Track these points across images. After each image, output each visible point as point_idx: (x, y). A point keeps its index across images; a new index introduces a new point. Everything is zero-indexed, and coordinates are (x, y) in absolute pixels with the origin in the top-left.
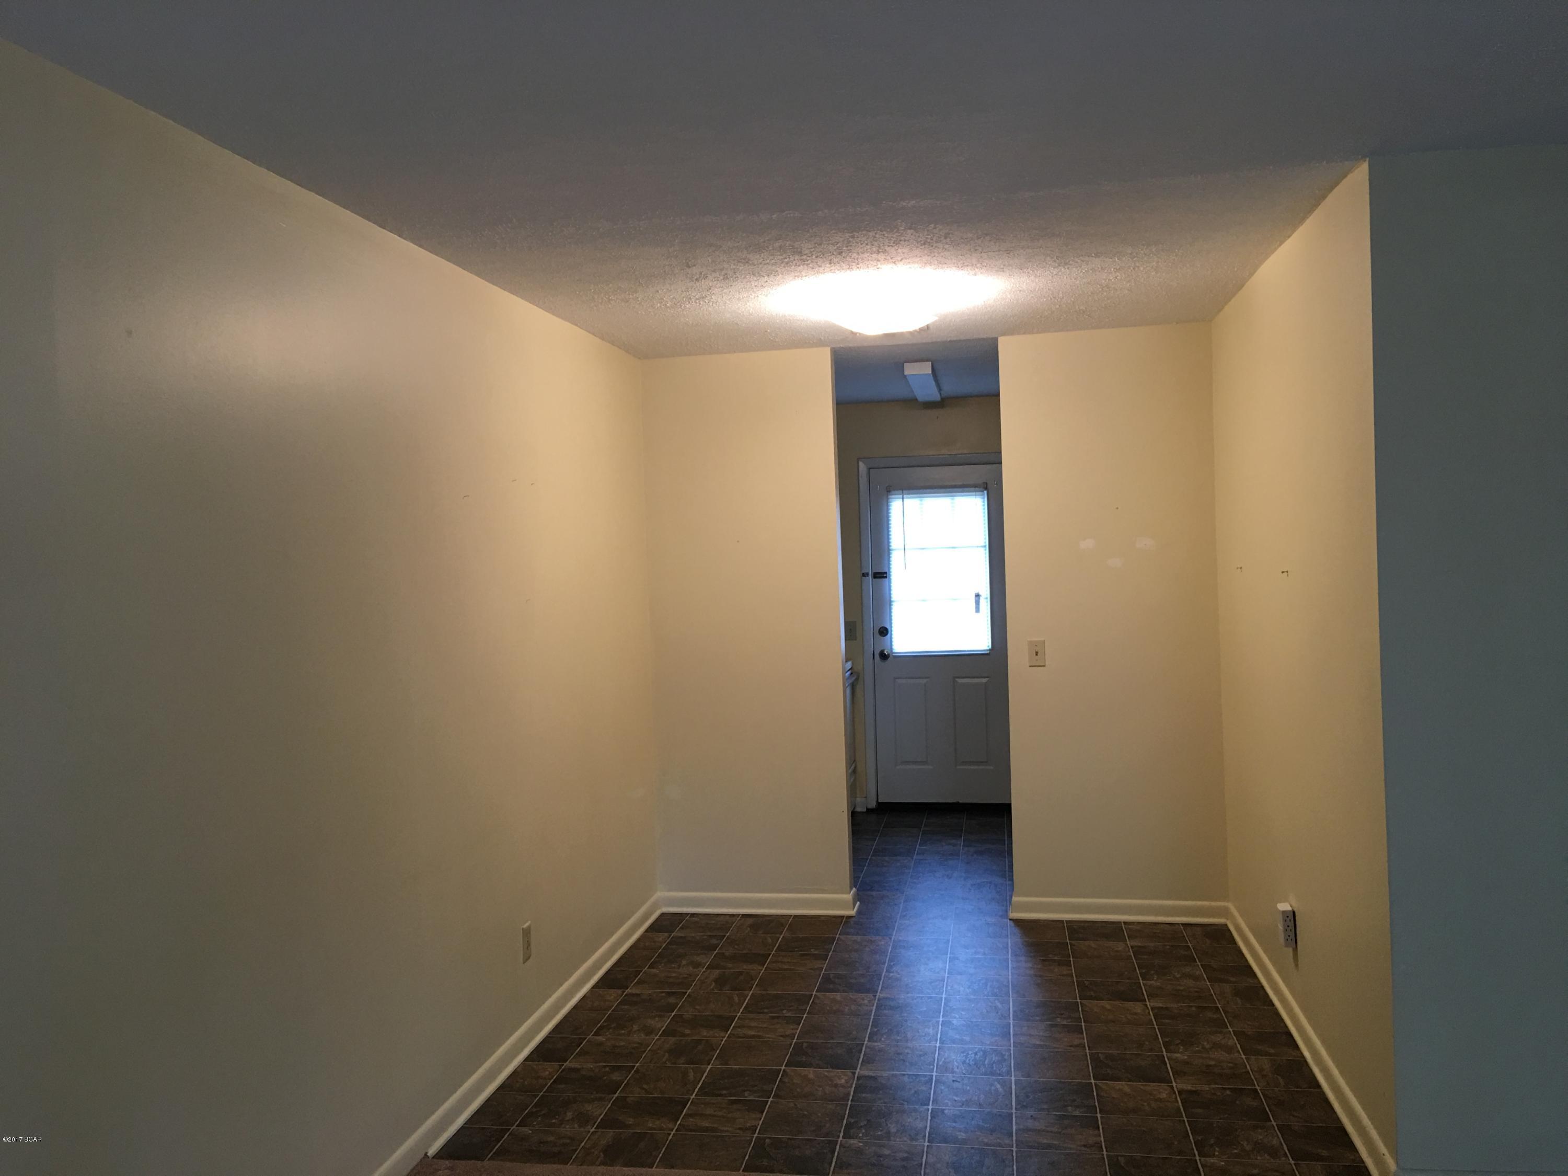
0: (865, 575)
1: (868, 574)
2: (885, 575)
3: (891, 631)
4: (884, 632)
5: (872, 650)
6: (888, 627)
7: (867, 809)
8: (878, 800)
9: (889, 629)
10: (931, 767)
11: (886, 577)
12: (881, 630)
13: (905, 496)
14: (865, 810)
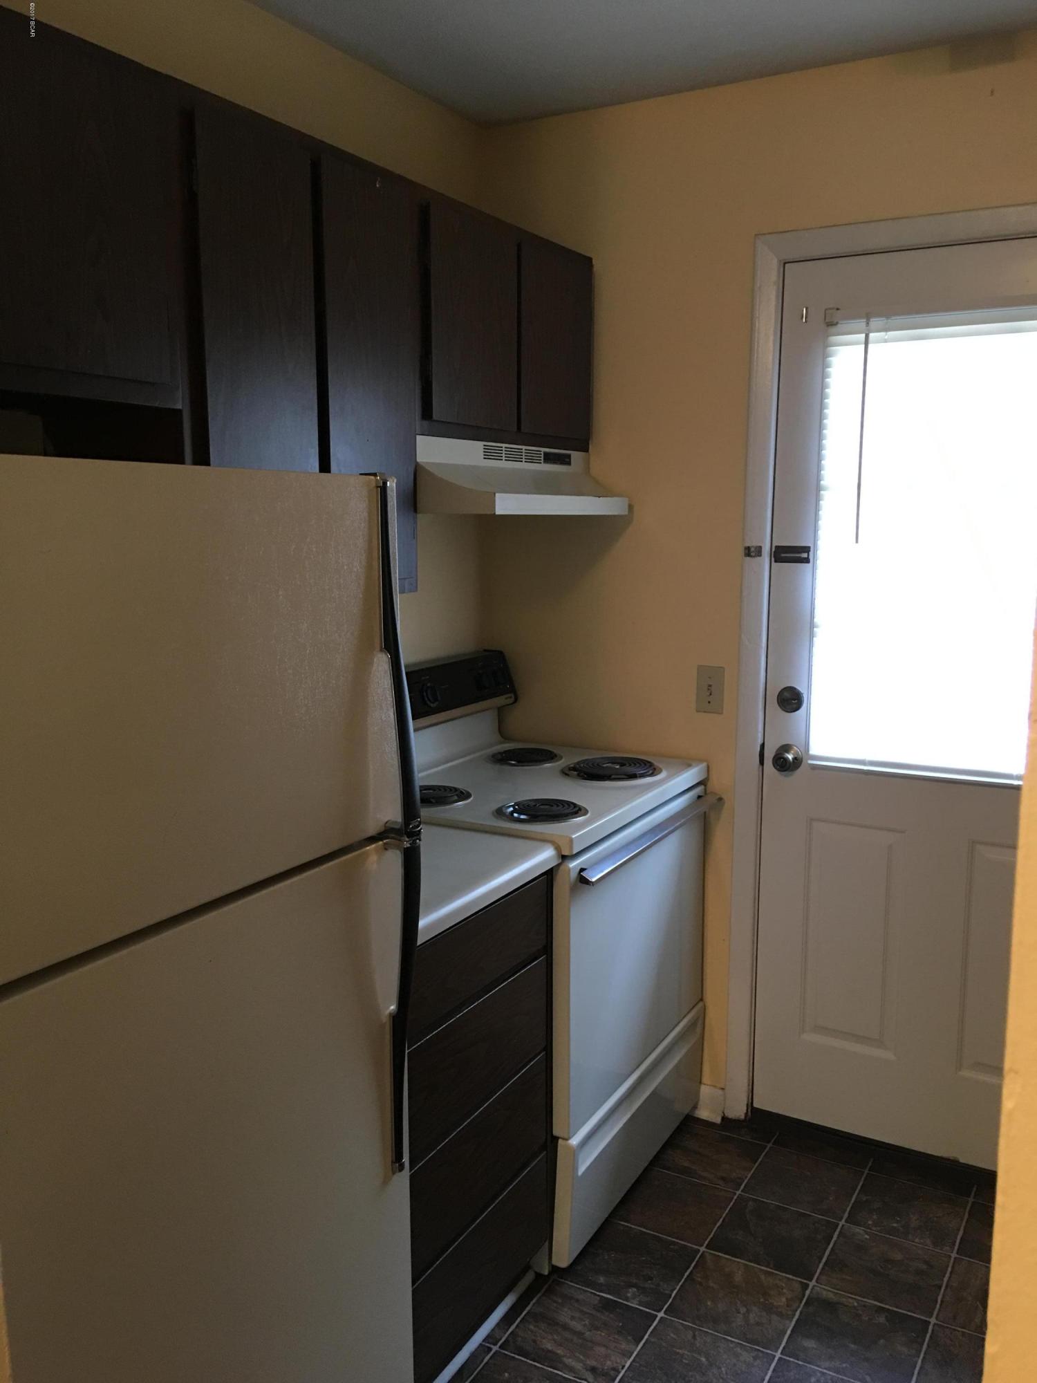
0: (752, 552)
1: (759, 552)
2: (805, 555)
3: (809, 698)
4: (791, 700)
5: (760, 741)
6: (802, 689)
7: (724, 1118)
8: (752, 1103)
9: (805, 696)
10: (889, 1055)
11: (807, 561)
12: (787, 694)
13: (872, 335)
14: (718, 1120)
